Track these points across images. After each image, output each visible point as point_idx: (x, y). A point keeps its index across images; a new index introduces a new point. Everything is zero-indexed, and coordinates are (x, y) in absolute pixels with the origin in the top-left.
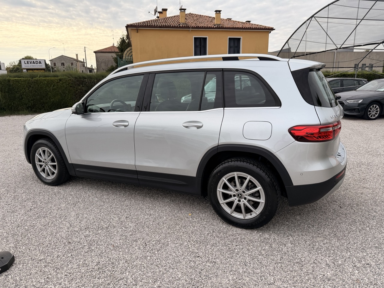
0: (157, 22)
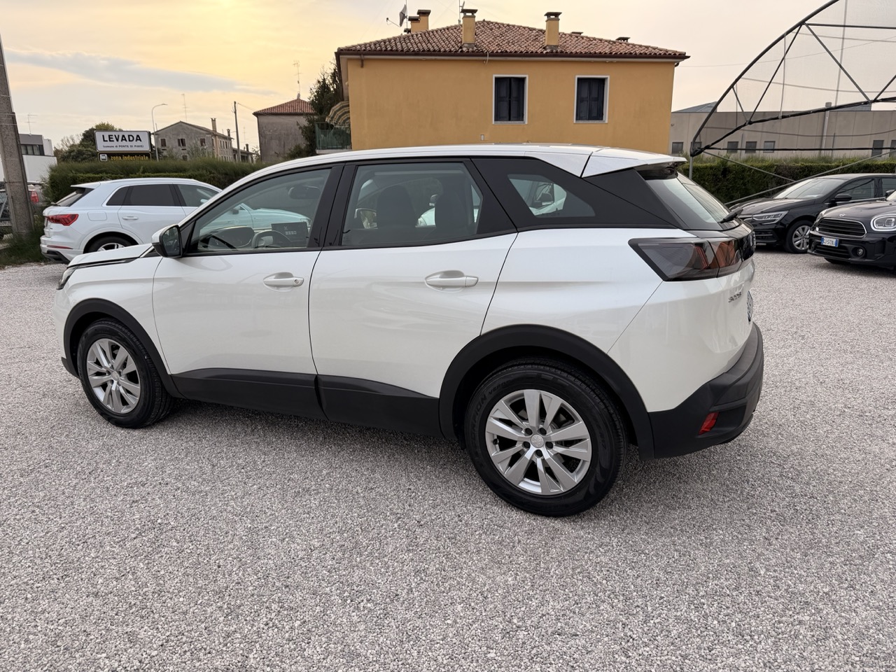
0: (407, 41)
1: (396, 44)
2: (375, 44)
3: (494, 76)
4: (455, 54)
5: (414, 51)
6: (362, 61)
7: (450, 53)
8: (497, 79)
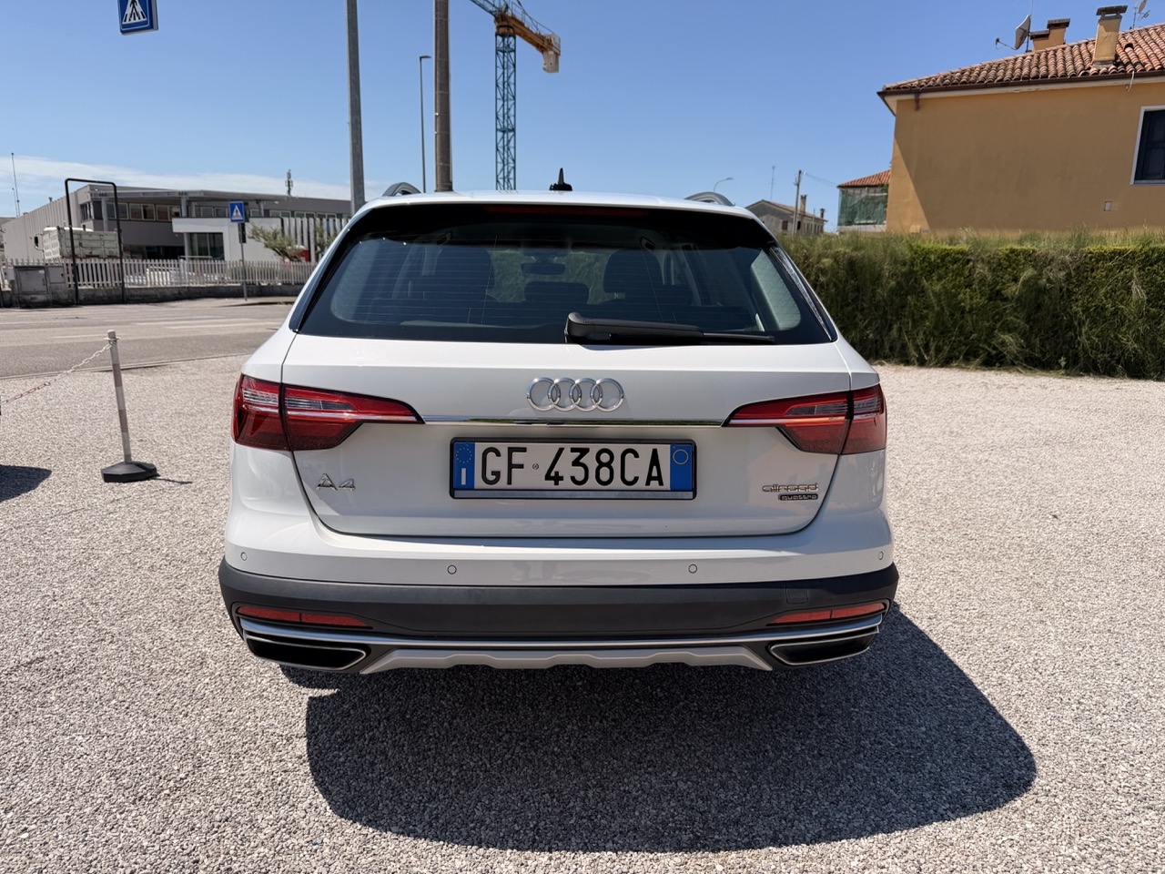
0: (1002, 67)
1: (979, 75)
2: (945, 77)
3: (1143, 109)
4: (1074, 79)
5: (1001, 80)
6: (917, 101)
7: (1064, 79)
8: (1147, 113)
